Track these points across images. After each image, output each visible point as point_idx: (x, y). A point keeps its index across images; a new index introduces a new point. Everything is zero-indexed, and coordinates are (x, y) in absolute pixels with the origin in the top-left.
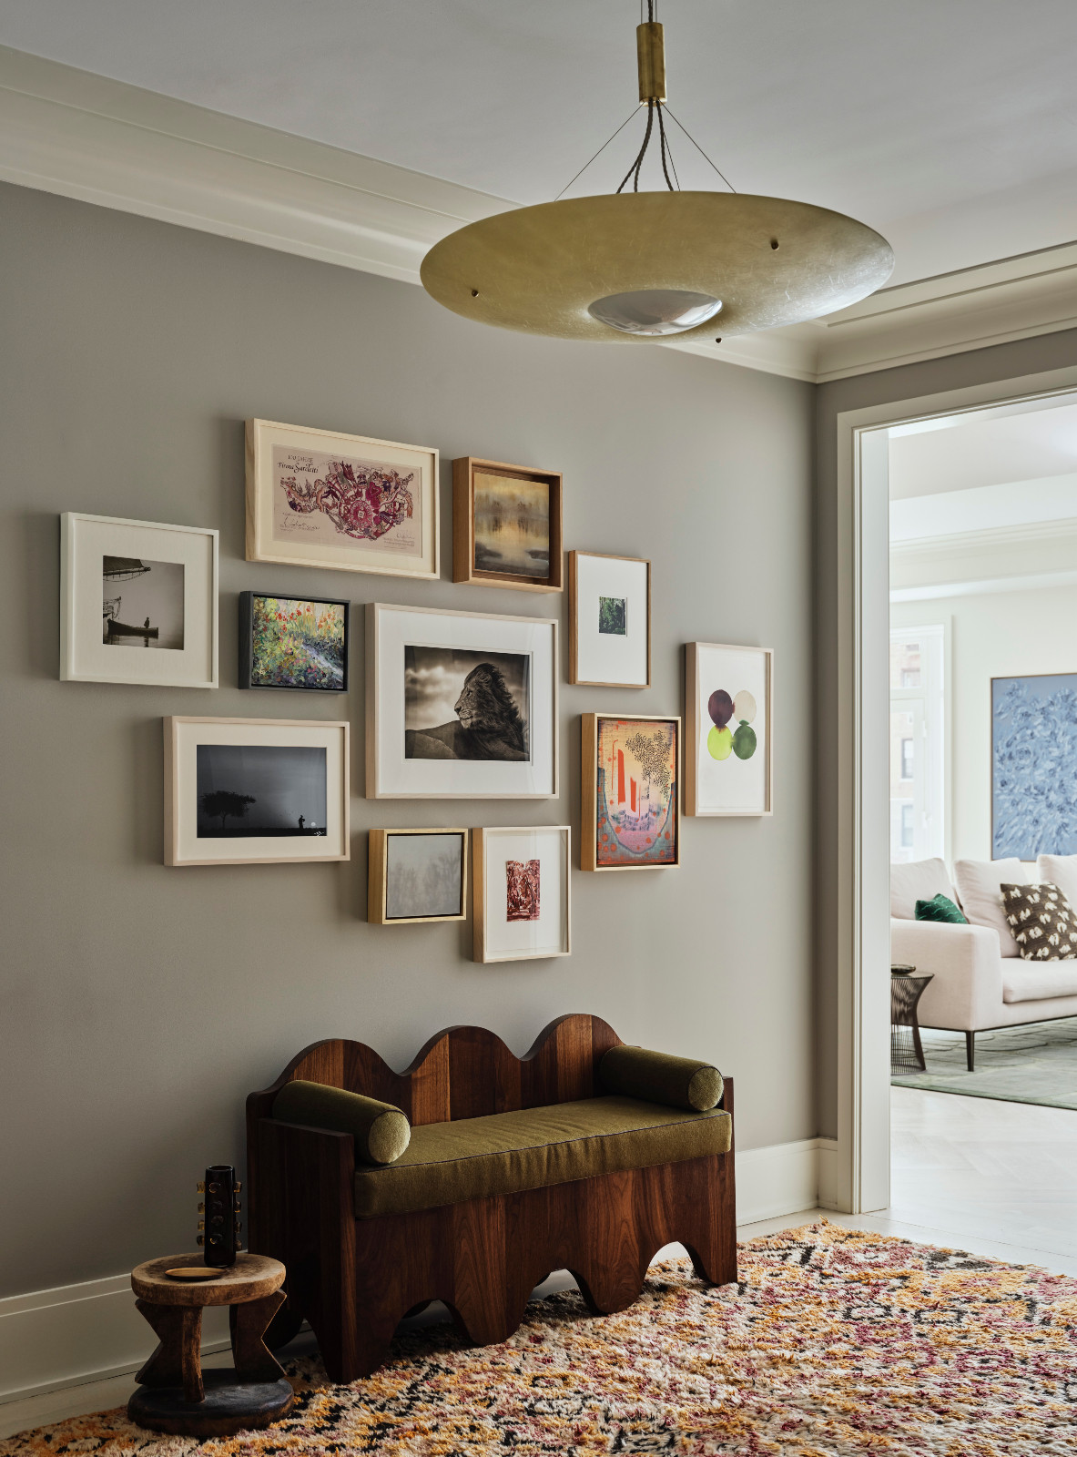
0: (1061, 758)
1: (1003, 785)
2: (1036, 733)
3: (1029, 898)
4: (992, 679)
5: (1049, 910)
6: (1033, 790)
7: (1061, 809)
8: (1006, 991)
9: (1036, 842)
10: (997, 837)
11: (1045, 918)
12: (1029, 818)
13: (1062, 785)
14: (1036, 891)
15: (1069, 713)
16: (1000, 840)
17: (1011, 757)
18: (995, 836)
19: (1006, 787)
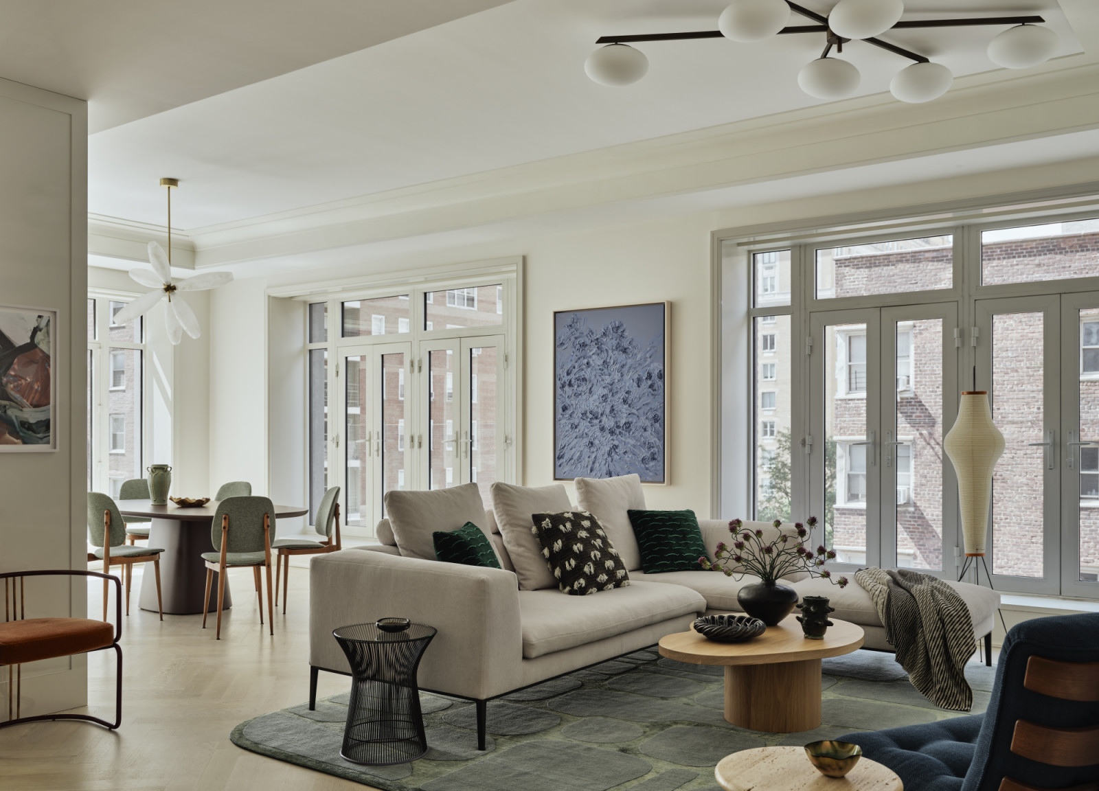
0: (612, 385)
1: (564, 411)
2: (591, 362)
3: (561, 527)
4: (555, 313)
5: (582, 538)
6: (588, 414)
7: (612, 432)
8: (526, 645)
9: (591, 463)
10: (559, 458)
11: (578, 547)
12: (586, 440)
13: (612, 410)
14: (569, 519)
15: (618, 343)
16: (561, 461)
17: (570, 385)
18: (557, 457)
19: (567, 412)
